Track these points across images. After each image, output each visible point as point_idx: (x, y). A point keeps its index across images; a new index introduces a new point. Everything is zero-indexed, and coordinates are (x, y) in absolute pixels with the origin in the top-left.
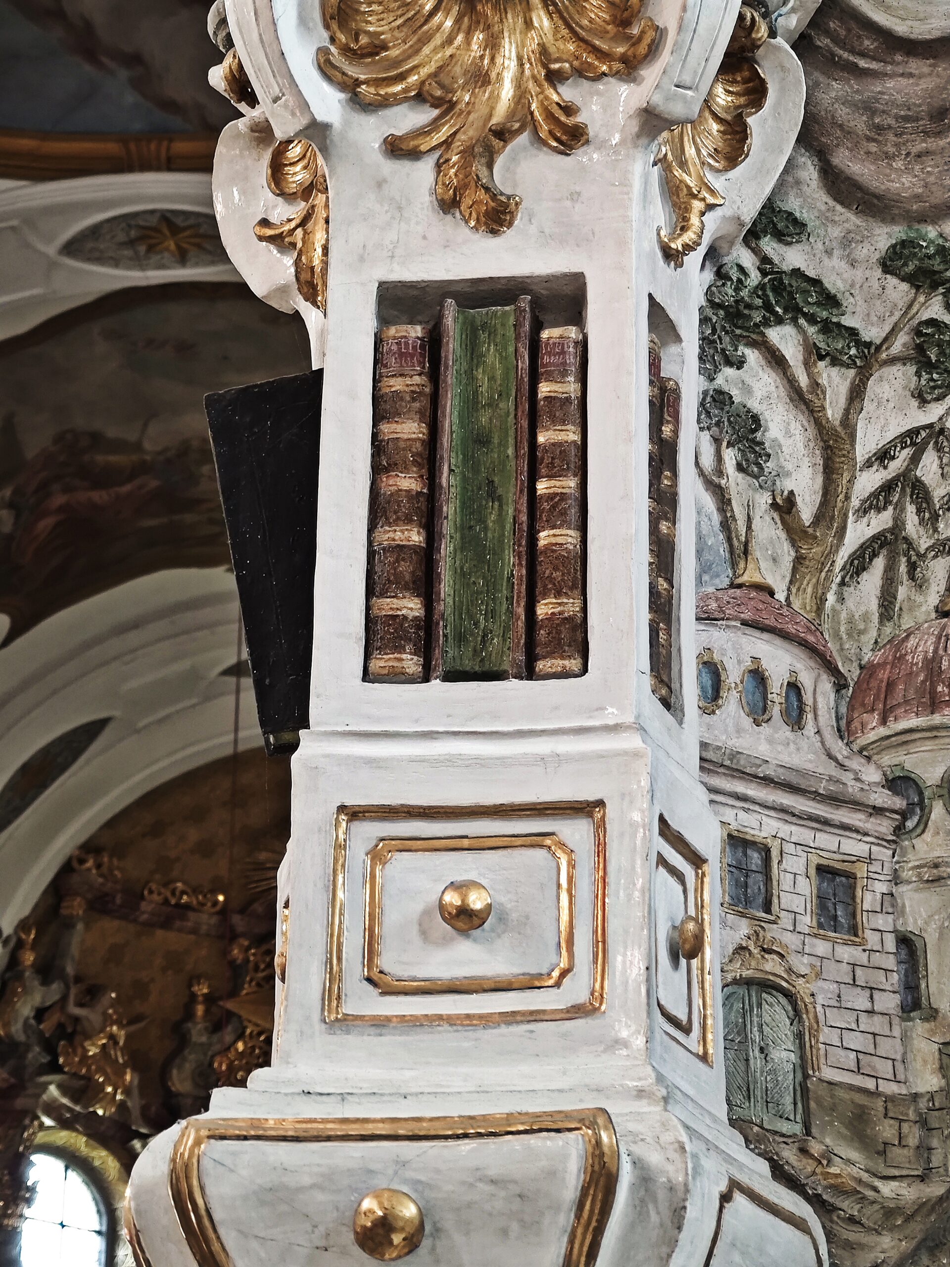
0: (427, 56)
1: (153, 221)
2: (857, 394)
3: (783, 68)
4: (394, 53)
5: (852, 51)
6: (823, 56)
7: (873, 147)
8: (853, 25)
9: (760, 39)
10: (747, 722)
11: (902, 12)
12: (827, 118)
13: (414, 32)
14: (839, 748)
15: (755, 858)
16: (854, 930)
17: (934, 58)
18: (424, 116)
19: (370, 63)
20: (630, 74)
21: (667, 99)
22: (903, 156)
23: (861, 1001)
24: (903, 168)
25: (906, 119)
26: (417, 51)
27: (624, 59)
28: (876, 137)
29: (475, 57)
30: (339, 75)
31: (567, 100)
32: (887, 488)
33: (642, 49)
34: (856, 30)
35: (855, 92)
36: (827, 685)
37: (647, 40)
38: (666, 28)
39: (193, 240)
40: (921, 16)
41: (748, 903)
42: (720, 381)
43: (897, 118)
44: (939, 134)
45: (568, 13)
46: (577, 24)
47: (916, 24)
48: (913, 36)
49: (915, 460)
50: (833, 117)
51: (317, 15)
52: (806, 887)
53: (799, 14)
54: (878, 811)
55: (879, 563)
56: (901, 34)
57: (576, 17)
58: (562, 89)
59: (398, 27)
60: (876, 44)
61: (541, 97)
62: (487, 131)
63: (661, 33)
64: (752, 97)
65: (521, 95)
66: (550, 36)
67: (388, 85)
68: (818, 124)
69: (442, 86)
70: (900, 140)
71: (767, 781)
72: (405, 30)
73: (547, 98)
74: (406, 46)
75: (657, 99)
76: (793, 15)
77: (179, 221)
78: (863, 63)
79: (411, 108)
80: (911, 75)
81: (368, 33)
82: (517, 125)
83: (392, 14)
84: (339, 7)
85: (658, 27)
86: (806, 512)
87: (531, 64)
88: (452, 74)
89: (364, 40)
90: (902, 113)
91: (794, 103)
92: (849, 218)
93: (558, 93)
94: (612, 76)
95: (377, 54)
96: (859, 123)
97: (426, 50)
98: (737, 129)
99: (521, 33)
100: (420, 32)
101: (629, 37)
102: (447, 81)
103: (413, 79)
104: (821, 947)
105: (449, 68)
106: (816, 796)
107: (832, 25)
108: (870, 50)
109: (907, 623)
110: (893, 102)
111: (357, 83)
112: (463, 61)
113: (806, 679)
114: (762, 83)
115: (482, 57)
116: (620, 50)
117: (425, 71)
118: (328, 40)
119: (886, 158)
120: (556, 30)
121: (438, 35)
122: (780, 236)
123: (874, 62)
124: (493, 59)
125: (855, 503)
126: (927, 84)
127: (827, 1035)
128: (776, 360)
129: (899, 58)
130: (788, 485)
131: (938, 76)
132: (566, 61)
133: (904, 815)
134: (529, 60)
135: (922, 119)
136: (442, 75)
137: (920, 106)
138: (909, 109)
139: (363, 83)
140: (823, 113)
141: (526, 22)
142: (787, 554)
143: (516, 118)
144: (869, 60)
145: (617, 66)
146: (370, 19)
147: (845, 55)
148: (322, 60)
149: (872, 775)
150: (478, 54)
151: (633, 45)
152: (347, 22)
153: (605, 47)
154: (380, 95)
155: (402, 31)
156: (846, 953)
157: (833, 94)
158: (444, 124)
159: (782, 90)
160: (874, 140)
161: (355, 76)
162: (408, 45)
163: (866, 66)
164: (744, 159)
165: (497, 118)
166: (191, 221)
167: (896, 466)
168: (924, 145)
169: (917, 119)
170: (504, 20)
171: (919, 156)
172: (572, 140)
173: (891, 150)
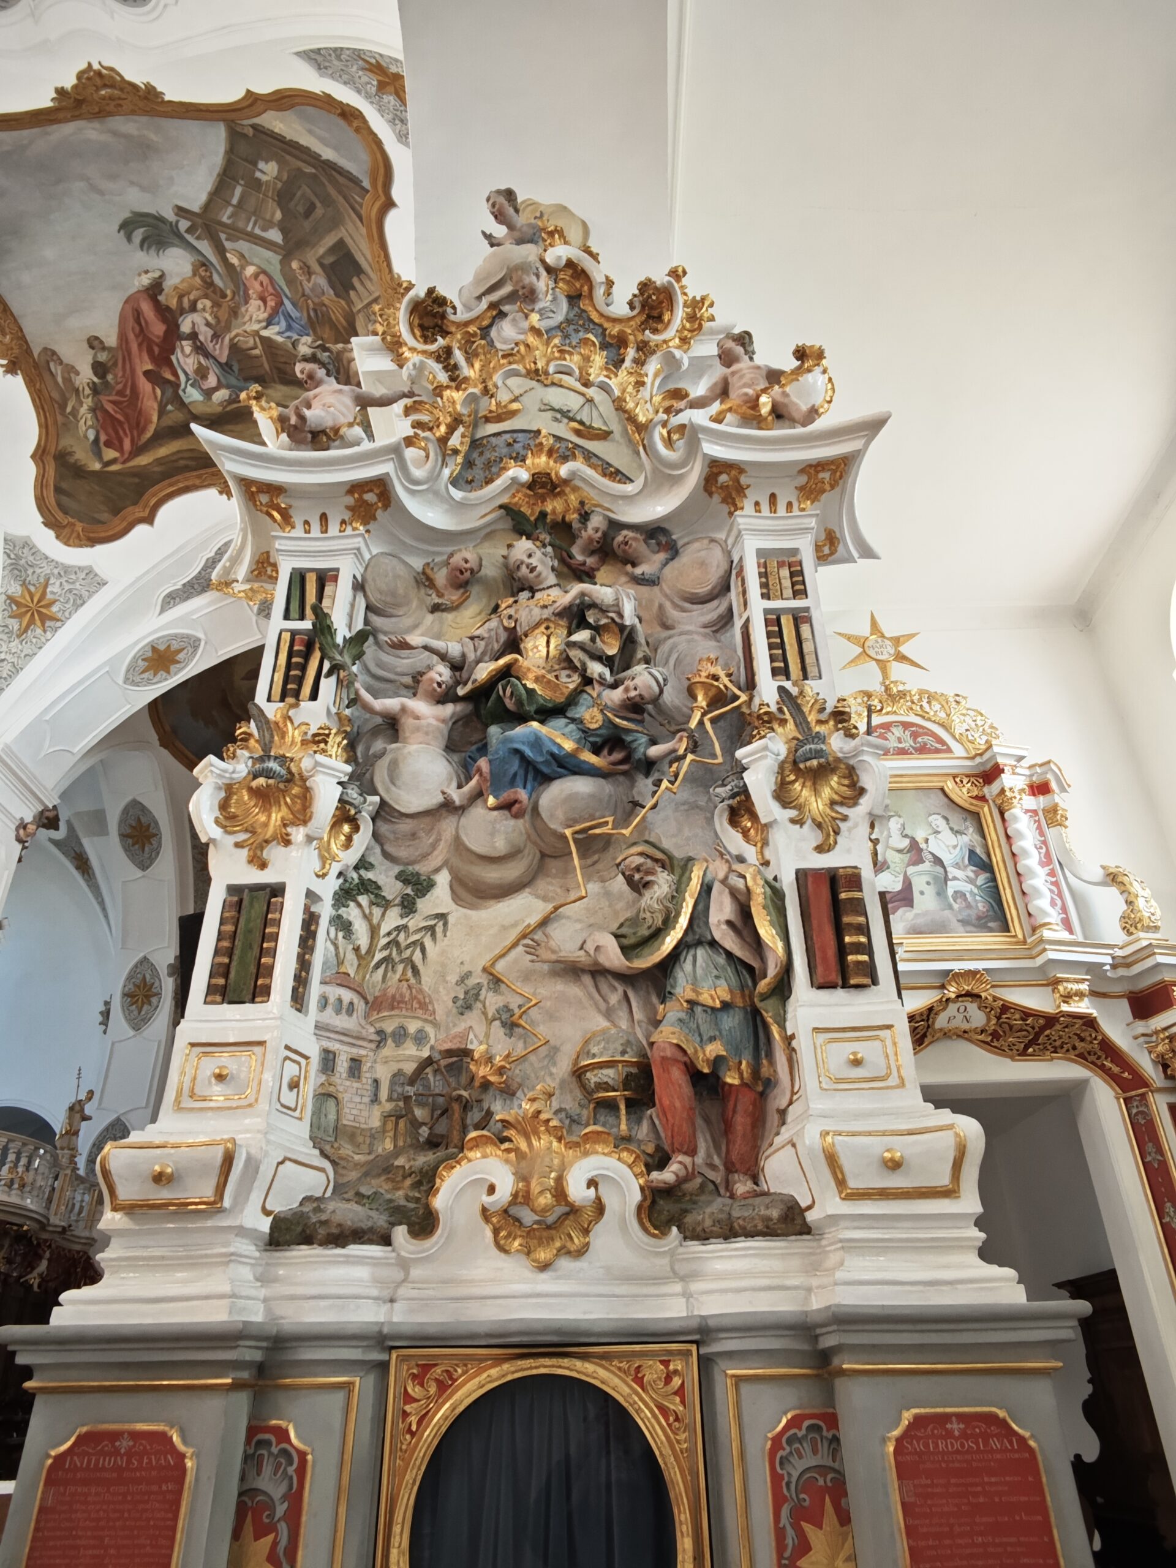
0: (250, 819)
2: (383, 915)
4: (239, 818)
5: (389, 817)
6: (383, 817)
10: (334, 1014)
11: (404, 806)
12: (380, 834)
13: (246, 812)
14: (363, 1022)
15: (331, 1056)
16: (359, 1077)
17: (412, 818)
18: (247, 836)
19: (232, 820)
20: (304, 824)
23: (358, 1099)
25: (405, 836)
26: (247, 818)
27: (304, 821)
29: (263, 819)
30: (221, 825)
31: (288, 832)
32: (389, 943)
33: (308, 818)
34: (390, 809)
35: (389, 828)
36: (362, 1003)
37: (310, 815)
38: (315, 812)
40: (409, 807)
41: (327, 1070)
42: (340, 912)
43: (402, 835)
44: (413, 840)
45: (290, 806)
46: (292, 809)
47: (407, 809)
48: (407, 813)
49: (398, 935)
50: (382, 834)
51: (216, 807)
52: (346, 1065)
53: (372, 806)
54: (371, 1041)
55: (384, 966)
56: (403, 812)
57: (292, 807)
59: (242, 810)
60: (396, 814)
62: (264, 840)
64: (355, 830)
65: (275, 830)
66: (285, 813)
67: (237, 827)
68: (377, 836)
69: (253, 827)
71: (337, 1032)
72: (244, 811)
73: (282, 831)
74: (244, 816)
76: (369, 807)
78: (392, 820)
79: (243, 834)
80: (406, 823)
81: (232, 812)
82: (272, 839)
83: (240, 807)
84: (224, 805)
85: (313, 813)
86: (363, 951)
87: (279, 821)
88: (256, 824)
89: (231, 814)
91: (369, 830)
92: (387, 863)
93: (286, 830)
94: (300, 825)
95: (234, 818)
97: (250, 817)
98: (349, 839)
99: (277, 812)
100: (248, 812)
101: (306, 814)
102: (255, 826)
103: (244, 825)
104: (348, 1083)
105: (256, 822)
106: (352, 1037)
107: (386, 808)
109: (389, 984)
110: (401, 831)
111: (227, 827)
112: (260, 820)
113: (356, 1001)
114: (359, 826)
115: (265, 819)
116: (303, 818)
117: (248, 823)
118: (219, 814)
120: (287, 811)
121: (253, 813)
122: (366, 869)
124: (269, 820)
125: (379, 947)
126: (410, 826)
127: (346, 1110)
128: (359, 905)
129: (403, 818)
130: (358, 942)
131: (413, 823)
132: (289, 821)
133: (380, 1042)
135: (409, 836)
136: (254, 824)
137: (408, 832)
138: (405, 833)
139: (229, 827)
140: (378, 833)
141: (279, 809)
142: (356, 962)
143: (273, 837)
144: (395, 819)
145: (301, 822)
146: (233, 808)
147: (386, 818)
148: (217, 820)
149: (372, 1030)
151: (306, 817)
152: (226, 808)
153: (299, 816)
154: (234, 830)
156: (356, 1085)
157: (381, 828)
158: (252, 838)
159: (365, 827)
161: (227, 825)
164: (351, 847)
165: (267, 837)
167: (392, 937)
170: (273, 808)
171: (407, 846)
172: (288, 843)
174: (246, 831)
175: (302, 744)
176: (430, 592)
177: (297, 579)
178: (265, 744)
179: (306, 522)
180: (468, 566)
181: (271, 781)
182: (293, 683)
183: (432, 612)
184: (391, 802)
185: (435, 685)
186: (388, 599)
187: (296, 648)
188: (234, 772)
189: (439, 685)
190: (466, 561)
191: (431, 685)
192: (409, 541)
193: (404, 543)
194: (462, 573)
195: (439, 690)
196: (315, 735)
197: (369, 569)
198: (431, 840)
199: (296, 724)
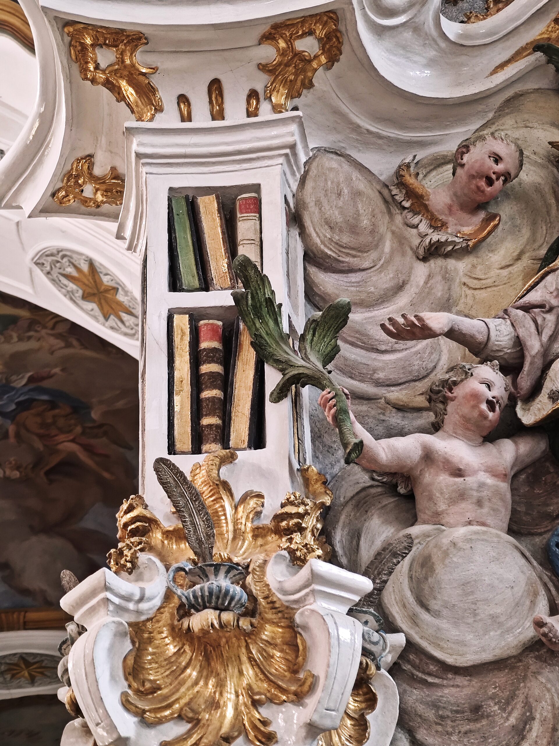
0: (183, 692)
1: (15, 660)
3: (385, 686)
4: (165, 691)
5: (423, 672)
6: (408, 675)
7: (439, 728)
8: (423, 657)
9: (371, 674)
11: (450, 651)
12: (412, 711)
13: (176, 678)
17: (470, 676)
18: (182, 728)
19: (152, 698)
20: (299, 701)
21: (321, 717)
22: (457, 734)
24: (457, 740)
25: (457, 712)
26: (178, 690)
27: (296, 694)
28: (441, 722)
29: (211, 692)
30: (134, 708)
31: (265, 717)
33: (306, 688)
34: (425, 660)
35: (427, 696)
37: (308, 683)
38: (318, 676)
39: (39, 670)
40: (461, 653)
43: (452, 711)
44: (476, 720)
45: (263, 666)
46: (268, 672)
47: (458, 657)
48: (457, 665)
50: (416, 711)
51: (120, 673)
53: (392, 654)
56: (450, 663)
57: (268, 667)
58: (261, 710)
59: (167, 676)
60: (437, 668)
61: (250, 715)
62: (219, 737)
63: (315, 679)
64: (369, 703)
65: (237, 713)
66: (254, 680)
67: (162, 711)
68: (407, 715)
69: (192, 710)
70: (454, 724)
72: (170, 677)
73: (253, 716)
74: (172, 687)
75: (316, 718)
76: (389, 654)
77: (31, 660)
78: (430, 680)
79: (175, 724)
80: (458, 686)
81: (150, 681)
82: (236, 734)
83: (163, 668)
84: (134, 667)
85: (314, 675)
87: (243, 696)
88: (198, 703)
89: (148, 685)
90: (455, 708)
91: (393, 706)
93: (259, 713)
94: (289, 702)
95: (155, 692)
96: (430, 714)
97: (183, 690)
98: (362, 723)
99: (237, 677)
100: (180, 678)
101: (299, 680)
102: (195, 707)
103: (177, 706)
105: (196, 699)
107: (411, 657)
108: (433, 671)
110: (449, 702)
111: (144, 711)
112: (204, 695)
114: (374, 695)
115: (215, 693)
116: (293, 688)
117: (183, 701)
118: (127, 686)
119: (447, 734)
120: (257, 675)
121: (189, 680)
123: (436, 679)
124: (221, 694)
126: (467, 691)
129: (450, 676)
131: (473, 686)
132: (262, 694)
134: (242, 693)
135: (466, 712)
136: (192, 704)
137: (464, 704)
138: (458, 706)
139: (147, 711)
140: (409, 708)
141: (239, 671)
143: (235, 729)
144: (434, 678)
145: (292, 697)
146: (151, 672)
147: (420, 675)
148: (124, 700)
150: (213, 691)
151: (301, 686)
152: (137, 674)
153: (284, 686)
154: (157, 718)
155: (169, 678)
157: (414, 697)
158: (194, 734)
159: (386, 699)
160: (440, 724)
161: (143, 707)
162: (173, 686)
163: (432, 681)
164: (366, 741)
165: (225, 729)
166: (38, 659)
168: (468, 727)
169: (463, 712)
170: (227, 671)
171: (466, 733)
172: (268, 741)
173: (450, 730)
174: (180, 717)
175: (255, 537)
176: (416, 220)
177: (181, 210)
178: (200, 542)
179: (183, 99)
180: (500, 167)
181: (227, 616)
182: (209, 414)
183: (425, 259)
184: (424, 644)
185: (484, 407)
186: (346, 239)
187: (204, 345)
188: (141, 599)
189: (491, 405)
190: (497, 159)
191: (475, 406)
192: (366, 124)
193: (356, 128)
194: (490, 182)
195: (491, 415)
196: (278, 518)
197: (309, 184)
198: (512, 720)
199: (238, 496)
